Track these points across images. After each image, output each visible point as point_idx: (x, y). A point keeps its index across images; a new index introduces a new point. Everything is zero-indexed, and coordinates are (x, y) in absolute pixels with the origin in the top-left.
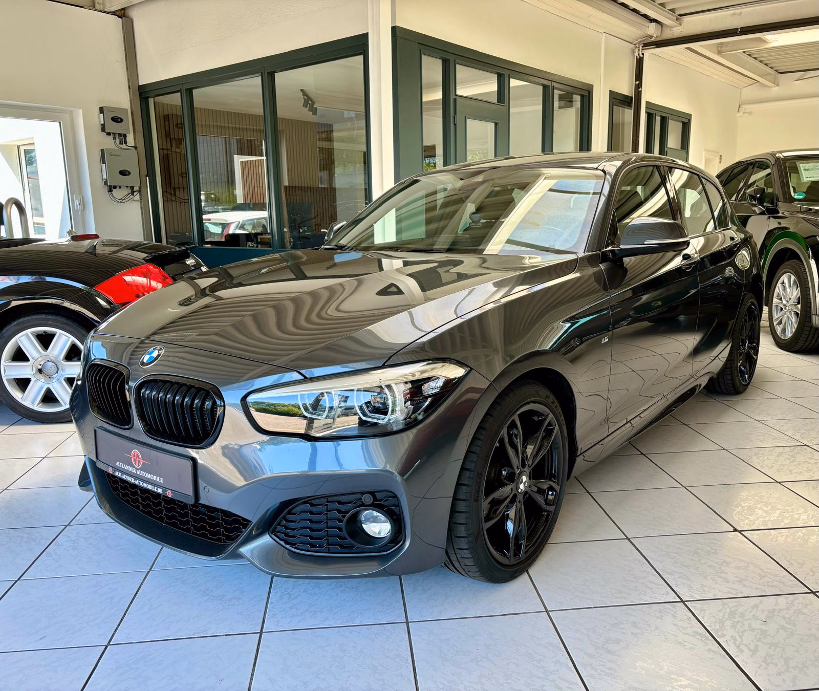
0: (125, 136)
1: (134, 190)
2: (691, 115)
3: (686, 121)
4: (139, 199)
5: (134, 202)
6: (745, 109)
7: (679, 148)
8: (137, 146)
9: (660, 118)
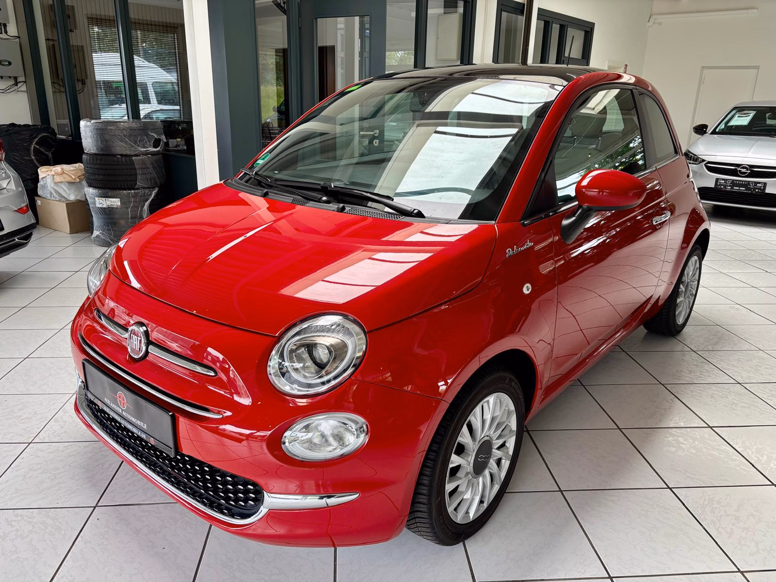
0: (5, 25)
1: (19, 80)
2: (594, 23)
3: (589, 30)
4: (26, 90)
5: (19, 93)
6: (655, 19)
7: (580, 58)
8: (20, 36)
9: (559, 26)
